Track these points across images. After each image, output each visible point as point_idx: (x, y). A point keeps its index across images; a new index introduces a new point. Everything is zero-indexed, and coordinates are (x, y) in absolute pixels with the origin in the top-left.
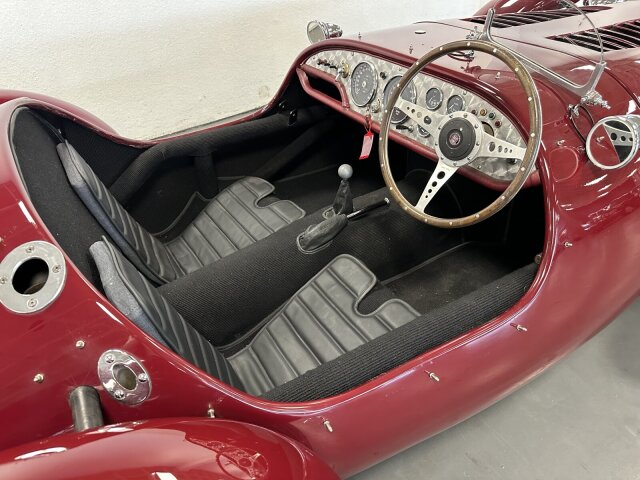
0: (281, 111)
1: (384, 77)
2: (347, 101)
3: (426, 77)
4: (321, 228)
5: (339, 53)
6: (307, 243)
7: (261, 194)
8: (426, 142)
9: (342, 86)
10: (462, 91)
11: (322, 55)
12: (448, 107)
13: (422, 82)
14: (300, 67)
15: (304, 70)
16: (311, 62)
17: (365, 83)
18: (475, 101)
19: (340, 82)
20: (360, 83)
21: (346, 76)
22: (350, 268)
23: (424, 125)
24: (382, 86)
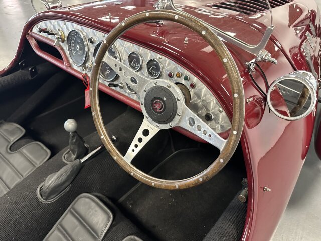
0: (22, 68)
1: (92, 42)
2: (68, 61)
3: (126, 42)
4: (58, 178)
5: (54, 22)
6: (46, 194)
7: (13, 139)
8: (135, 97)
9: (62, 49)
10: (159, 56)
11: (42, 25)
12: (148, 69)
13: (124, 47)
14: (28, 34)
15: (32, 36)
16: (35, 30)
17: (78, 46)
18: (169, 64)
19: (60, 46)
20: (75, 47)
21: (63, 41)
22: (90, 208)
23: (131, 83)
24: (92, 50)
